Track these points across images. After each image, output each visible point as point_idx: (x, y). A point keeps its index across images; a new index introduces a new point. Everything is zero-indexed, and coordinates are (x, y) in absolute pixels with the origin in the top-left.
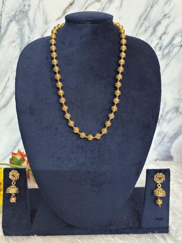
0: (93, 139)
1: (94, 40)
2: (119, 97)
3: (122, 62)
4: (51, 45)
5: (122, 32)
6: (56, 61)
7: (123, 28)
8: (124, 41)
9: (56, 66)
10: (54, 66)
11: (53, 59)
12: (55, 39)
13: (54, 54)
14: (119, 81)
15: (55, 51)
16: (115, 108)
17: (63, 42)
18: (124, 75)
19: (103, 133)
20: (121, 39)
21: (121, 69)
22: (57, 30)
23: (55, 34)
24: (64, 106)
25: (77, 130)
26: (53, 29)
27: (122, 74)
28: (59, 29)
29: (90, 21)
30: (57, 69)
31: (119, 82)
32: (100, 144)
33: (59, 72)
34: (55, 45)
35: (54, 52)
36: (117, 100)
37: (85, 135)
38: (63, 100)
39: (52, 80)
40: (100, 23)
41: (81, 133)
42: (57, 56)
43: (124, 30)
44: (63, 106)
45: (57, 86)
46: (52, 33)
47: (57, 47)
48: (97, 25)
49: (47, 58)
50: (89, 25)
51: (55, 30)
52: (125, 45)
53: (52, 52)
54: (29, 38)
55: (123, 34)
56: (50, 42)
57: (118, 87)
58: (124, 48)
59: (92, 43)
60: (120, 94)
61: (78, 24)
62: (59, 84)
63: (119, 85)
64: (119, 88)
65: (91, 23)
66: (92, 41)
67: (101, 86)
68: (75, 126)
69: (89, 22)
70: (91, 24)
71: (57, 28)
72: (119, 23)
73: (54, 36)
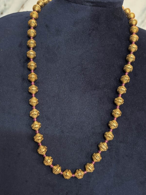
0: (72, 177)
1: (94, 30)
2: (118, 119)
3: (129, 68)
4: (30, 27)
5: (134, 23)
6: (33, 53)
7: (134, 17)
8: (135, 38)
9: (32, 60)
10: (28, 60)
11: (29, 48)
12: (36, 19)
13: (32, 42)
14: (120, 95)
15: (34, 38)
16: (110, 136)
17: (47, 26)
18: (129, 87)
19: (88, 171)
20: (131, 33)
21: (126, 79)
22: (41, 7)
23: (38, 12)
24: (36, 122)
25: (49, 161)
26: (36, 4)
27: (126, 85)
28: (45, 4)
29: (92, 2)
30: (32, 65)
31: (120, 98)
32: (80, 184)
33: (35, 70)
34: (34, 28)
35: (32, 40)
36: (114, 124)
37: (60, 171)
38: (35, 113)
39: (24, 79)
40: (105, 7)
41: (54, 167)
42: (35, 45)
43: (137, 21)
44: (34, 121)
45: (29, 91)
46: (34, 9)
47: (37, 32)
48: (100, 8)
49: (20, 45)
50: (89, 7)
51: (38, 5)
52: (136, 43)
53: (29, 38)
54: (5, 5)
55: (134, 27)
56: (29, 22)
57: (119, 104)
58: (134, 47)
59: (90, 34)
60: (120, 115)
61: (73, 4)
62: (33, 88)
63: (120, 101)
64: (120, 106)
65: (92, 5)
66: (89, 30)
67: (93, 99)
68: (47, 154)
69: (90, 3)
70: (91, 7)
71: (41, 4)
72: (129, 9)
73: (35, 15)
